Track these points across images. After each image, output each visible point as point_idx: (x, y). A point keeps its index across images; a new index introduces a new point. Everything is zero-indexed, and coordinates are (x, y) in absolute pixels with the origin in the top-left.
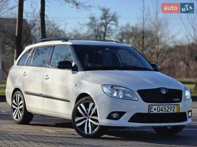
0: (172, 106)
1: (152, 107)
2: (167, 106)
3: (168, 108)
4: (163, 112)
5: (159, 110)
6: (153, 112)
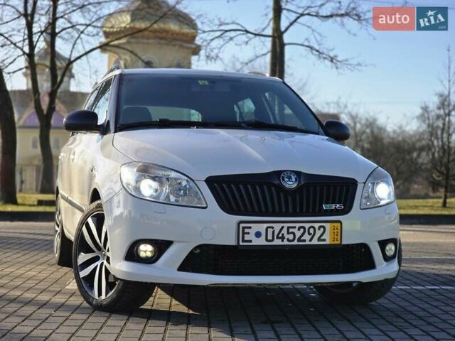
0: (317, 225)
1: (250, 228)
2: (298, 225)
3: (302, 230)
4: (286, 242)
5: (270, 238)
6: (251, 241)
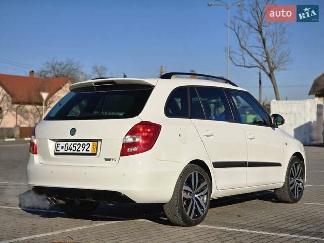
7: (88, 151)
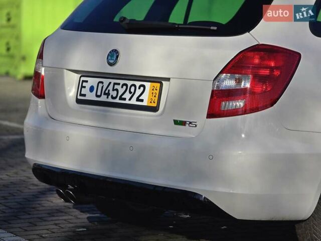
7: (142, 101)
